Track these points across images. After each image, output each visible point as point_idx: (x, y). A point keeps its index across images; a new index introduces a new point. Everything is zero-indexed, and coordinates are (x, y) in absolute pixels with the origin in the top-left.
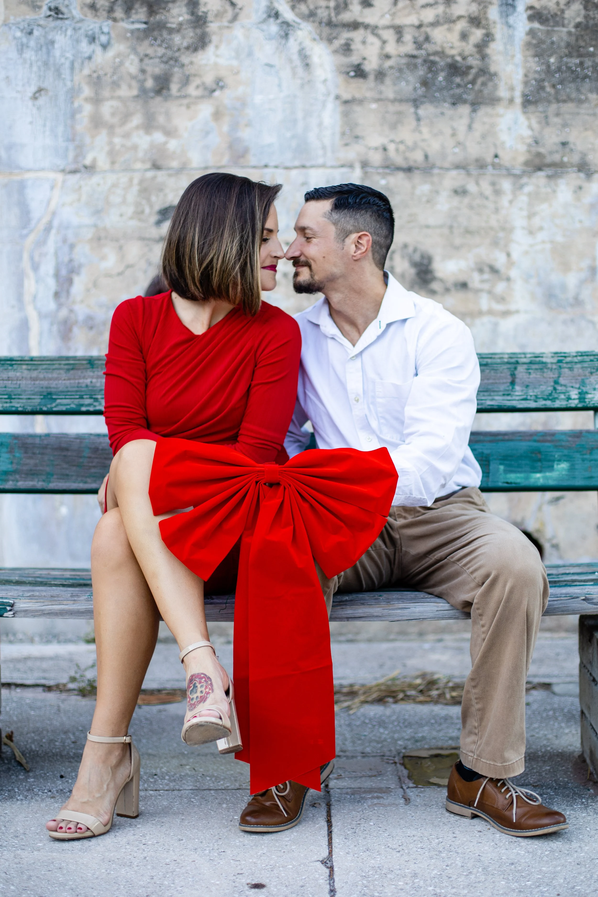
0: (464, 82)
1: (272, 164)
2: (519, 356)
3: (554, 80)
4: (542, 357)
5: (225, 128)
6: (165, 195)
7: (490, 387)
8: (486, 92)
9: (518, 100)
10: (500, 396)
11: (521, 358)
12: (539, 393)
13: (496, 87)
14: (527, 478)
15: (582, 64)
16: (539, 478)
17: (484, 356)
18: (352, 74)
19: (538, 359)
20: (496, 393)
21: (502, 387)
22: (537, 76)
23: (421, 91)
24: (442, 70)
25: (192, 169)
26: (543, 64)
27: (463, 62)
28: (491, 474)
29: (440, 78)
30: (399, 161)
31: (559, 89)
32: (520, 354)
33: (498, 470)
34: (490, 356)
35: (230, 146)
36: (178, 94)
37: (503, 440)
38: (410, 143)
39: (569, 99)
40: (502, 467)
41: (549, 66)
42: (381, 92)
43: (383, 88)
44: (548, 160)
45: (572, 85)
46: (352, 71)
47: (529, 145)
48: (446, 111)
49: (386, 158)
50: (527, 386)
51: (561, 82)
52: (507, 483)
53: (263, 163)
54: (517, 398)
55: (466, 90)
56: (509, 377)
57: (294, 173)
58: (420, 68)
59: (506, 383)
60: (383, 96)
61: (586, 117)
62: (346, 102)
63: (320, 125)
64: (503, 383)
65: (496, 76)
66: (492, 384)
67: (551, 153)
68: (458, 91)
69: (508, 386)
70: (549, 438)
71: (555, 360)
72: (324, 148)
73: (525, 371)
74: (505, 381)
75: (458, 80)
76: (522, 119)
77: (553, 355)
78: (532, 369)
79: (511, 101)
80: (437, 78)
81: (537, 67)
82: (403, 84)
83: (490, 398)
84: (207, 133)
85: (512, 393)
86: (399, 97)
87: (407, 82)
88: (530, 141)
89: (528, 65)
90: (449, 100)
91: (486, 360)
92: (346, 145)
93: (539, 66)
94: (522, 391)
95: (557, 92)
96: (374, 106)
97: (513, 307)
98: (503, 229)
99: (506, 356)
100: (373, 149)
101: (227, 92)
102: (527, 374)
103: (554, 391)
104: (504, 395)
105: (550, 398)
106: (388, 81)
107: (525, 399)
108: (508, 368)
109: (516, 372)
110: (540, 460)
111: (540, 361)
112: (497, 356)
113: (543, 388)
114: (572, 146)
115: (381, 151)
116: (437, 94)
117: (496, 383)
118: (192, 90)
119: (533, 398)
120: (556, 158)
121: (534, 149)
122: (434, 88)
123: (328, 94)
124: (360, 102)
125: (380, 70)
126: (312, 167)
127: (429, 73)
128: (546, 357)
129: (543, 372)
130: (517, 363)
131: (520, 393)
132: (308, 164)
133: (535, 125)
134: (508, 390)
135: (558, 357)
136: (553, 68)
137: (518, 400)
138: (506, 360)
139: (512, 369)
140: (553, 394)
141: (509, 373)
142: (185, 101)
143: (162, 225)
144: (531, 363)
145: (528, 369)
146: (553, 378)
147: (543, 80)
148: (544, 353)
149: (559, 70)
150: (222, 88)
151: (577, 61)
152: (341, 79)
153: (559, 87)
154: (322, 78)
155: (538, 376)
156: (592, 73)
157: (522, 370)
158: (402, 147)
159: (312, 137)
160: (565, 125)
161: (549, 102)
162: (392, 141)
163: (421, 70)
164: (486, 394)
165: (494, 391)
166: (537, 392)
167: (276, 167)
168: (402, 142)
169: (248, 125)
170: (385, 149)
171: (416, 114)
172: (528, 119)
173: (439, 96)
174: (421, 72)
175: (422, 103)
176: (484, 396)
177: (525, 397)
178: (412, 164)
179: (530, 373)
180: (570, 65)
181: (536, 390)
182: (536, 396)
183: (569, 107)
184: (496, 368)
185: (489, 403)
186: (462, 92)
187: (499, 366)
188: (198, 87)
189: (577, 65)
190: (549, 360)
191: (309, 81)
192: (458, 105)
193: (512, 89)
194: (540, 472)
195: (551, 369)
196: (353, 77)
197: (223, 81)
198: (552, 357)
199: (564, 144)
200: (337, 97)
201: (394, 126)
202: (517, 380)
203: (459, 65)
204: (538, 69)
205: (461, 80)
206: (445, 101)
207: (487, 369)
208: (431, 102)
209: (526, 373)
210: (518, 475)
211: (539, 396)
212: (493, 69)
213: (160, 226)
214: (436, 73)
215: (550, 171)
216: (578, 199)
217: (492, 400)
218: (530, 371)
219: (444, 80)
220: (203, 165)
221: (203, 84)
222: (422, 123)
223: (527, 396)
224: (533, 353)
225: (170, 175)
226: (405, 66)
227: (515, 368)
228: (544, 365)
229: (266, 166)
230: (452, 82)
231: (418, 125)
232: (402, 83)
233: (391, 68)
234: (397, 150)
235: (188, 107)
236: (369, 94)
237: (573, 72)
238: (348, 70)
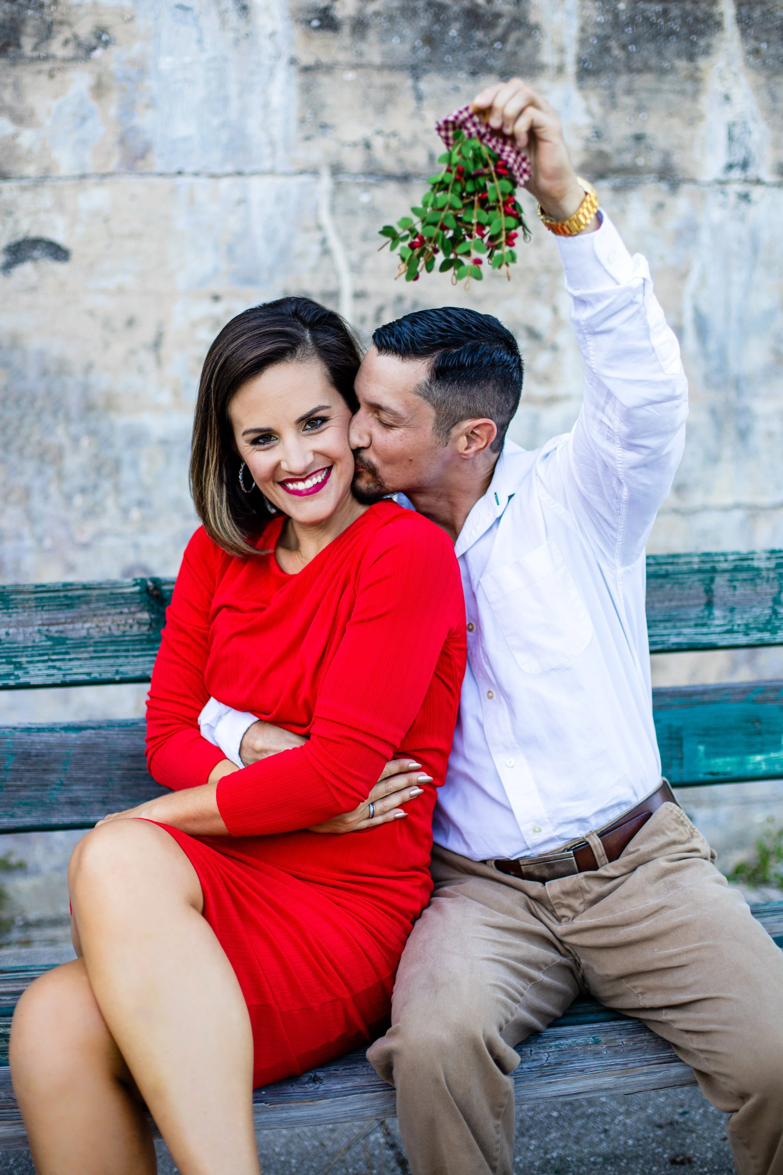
0: (489, 38)
1: (190, 169)
2: (716, 558)
3: (624, 38)
4: (752, 559)
5: (113, 111)
6: (17, 222)
7: (674, 613)
8: (523, 54)
9: (571, 68)
10: (690, 627)
11: (719, 562)
12: (751, 620)
13: (537, 47)
14: (741, 764)
15: (665, 12)
16: (759, 763)
17: (662, 561)
18: (315, 23)
19: (745, 563)
20: (684, 624)
21: (693, 613)
22: (599, 31)
23: (423, 52)
24: (456, 19)
25: (59, 178)
26: (607, 11)
27: (488, 7)
28: (685, 761)
29: (453, 32)
30: (390, 164)
31: (632, 53)
32: (717, 554)
33: (696, 751)
34: (670, 560)
35: (122, 141)
36: (35, 54)
37: (702, 703)
38: (406, 135)
39: (646, 68)
40: (701, 748)
41: (616, 14)
42: (361, 54)
43: (363, 46)
44: (616, 162)
45: (651, 46)
46: (315, 18)
47: (588, 140)
48: (461, 85)
49: (370, 160)
50: (732, 610)
51: (635, 41)
52: (712, 774)
53: (175, 168)
54: (718, 630)
55: (492, 52)
56: (703, 595)
57: (225, 184)
58: (422, 15)
59: (698, 605)
60: (364, 61)
61: (672, 97)
62: (306, 69)
63: (266, 105)
64: (695, 606)
65: (539, 30)
66: (677, 607)
67: (619, 151)
68: (480, 53)
69: (703, 611)
70: (771, 695)
71: (772, 564)
72: (272, 143)
73: (727, 583)
74: (696, 602)
75: (479, 35)
76: (577, 99)
77: (768, 555)
78: (737, 580)
79: (560, 69)
80: (447, 32)
81: (598, 16)
82: (395, 41)
83: (675, 631)
84: (84, 119)
85: (709, 622)
86: (389, 62)
87: (402, 37)
88: (588, 133)
89: (587, 13)
90: (466, 67)
91: (664, 567)
92: (307, 138)
93: (603, 15)
94: (724, 617)
95: (629, 56)
96: (350, 75)
97: (560, 390)
98: (548, 270)
99: (696, 559)
100: (349, 145)
101: (114, 50)
102: (732, 589)
103: (774, 617)
104: (696, 625)
105: (769, 627)
106: (372, 35)
107: (730, 631)
108: (700, 580)
109: (714, 587)
110: (759, 733)
111: (749, 566)
112: (682, 560)
113: (757, 611)
114: (649, 141)
115: (361, 148)
116: (448, 58)
117: (683, 606)
118: (56, 47)
119: (742, 628)
120: (627, 159)
121: (596, 146)
122: (444, 48)
123: (278, 56)
124: (329, 69)
125: (359, 18)
126: (254, 173)
127: (435, 23)
128: (759, 559)
129: (756, 585)
130: (714, 570)
131: (721, 622)
132: (247, 169)
133: (597, 109)
134: (702, 618)
135: (777, 558)
136: (623, 18)
137: (719, 633)
138: (696, 567)
139: (707, 582)
140: (773, 621)
141: (702, 589)
142: (46, 66)
143: (12, 270)
144: (736, 569)
145: (731, 581)
146: (770, 594)
147: (607, 38)
148: (753, 553)
149: (632, 21)
150: (106, 44)
151: (658, 8)
152: (297, 31)
153: (632, 48)
154: (269, 30)
155: (749, 592)
156: (681, 27)
157: (722, 583)
158: (394, 143)
159: (253, 125)
160: (640, 108)
161: (617, 72)
162: (379, 133)
163: (424, 18)
164: (668, 624)
165: (681, 620)
166: (748, 618)
167: (196, 174)
168: (394, 134)
169: (151, 105)
170: (368, 146)
171: (416, 89)
172: (586, 98)
173: (451, 60)
174: (423, 21)
175: (426, 71)
176: (665, 628)
177: (729, 627)
178: (409, 169)
179: (735, 588)
180: (649, 14)
181: (746, 616)
182: (747, 625)
183: (646, 80)
184: (681, 581)
185: (674, 640)
186: (487, 55)
187: (686, 576)
188: (66, 42)
189: (658, 15)
190: (762, 564)
191: (247, 35)
192: (480, 75)
193: (561, 50)
194: (761, 752)
195: (768, 580)
196: (317, 28)
197: (107, 33)
198: (768, 559)
199: (639, 138)
200: (293, 61)
201: (381, 109)
202: (716, 600)
203: (482, 11)
204: (601, 19)
205: (485, 35)
206: (459, 68)
207: (668, 583)
208: (439, 70)
209: (730, 587)
210: (728, 759)
211: (752, 626)
212: (533, 18)
213: (9, 272)
214: (446, 24)
215: (617, 181)
216: (658, 223)
217: (679, 635)
218: (736, 584)
219: (459, 35)
220: (77, 172)
221: (76, 37)
222: (425, 103)
223: (733, 625)
224: (738, 553)
225: (24, 189)
226: (398, 12)
227: (712, 580)
228: (755, 573)
229: (180, 173)
230: (471, 39)
231: (419, 108)
232: (393, 40)
233: (377, 14)
234: (387, 147)
235: (51, 75)
236: (343, 57)
237: (652, 24)
238: (310, 16)
